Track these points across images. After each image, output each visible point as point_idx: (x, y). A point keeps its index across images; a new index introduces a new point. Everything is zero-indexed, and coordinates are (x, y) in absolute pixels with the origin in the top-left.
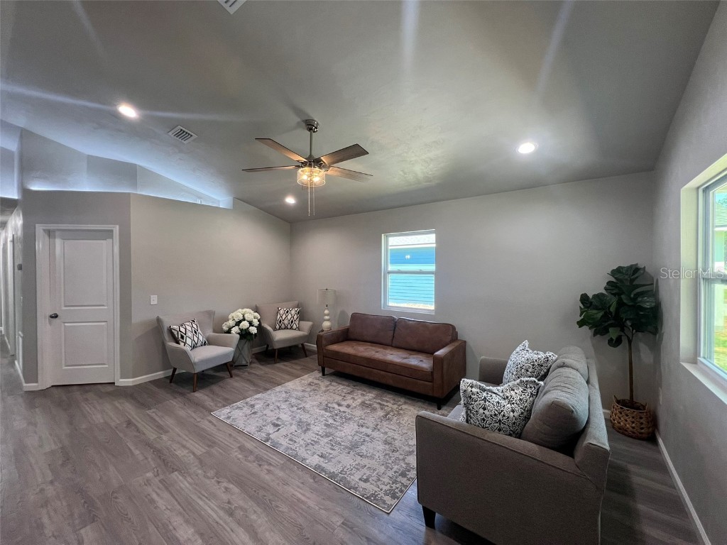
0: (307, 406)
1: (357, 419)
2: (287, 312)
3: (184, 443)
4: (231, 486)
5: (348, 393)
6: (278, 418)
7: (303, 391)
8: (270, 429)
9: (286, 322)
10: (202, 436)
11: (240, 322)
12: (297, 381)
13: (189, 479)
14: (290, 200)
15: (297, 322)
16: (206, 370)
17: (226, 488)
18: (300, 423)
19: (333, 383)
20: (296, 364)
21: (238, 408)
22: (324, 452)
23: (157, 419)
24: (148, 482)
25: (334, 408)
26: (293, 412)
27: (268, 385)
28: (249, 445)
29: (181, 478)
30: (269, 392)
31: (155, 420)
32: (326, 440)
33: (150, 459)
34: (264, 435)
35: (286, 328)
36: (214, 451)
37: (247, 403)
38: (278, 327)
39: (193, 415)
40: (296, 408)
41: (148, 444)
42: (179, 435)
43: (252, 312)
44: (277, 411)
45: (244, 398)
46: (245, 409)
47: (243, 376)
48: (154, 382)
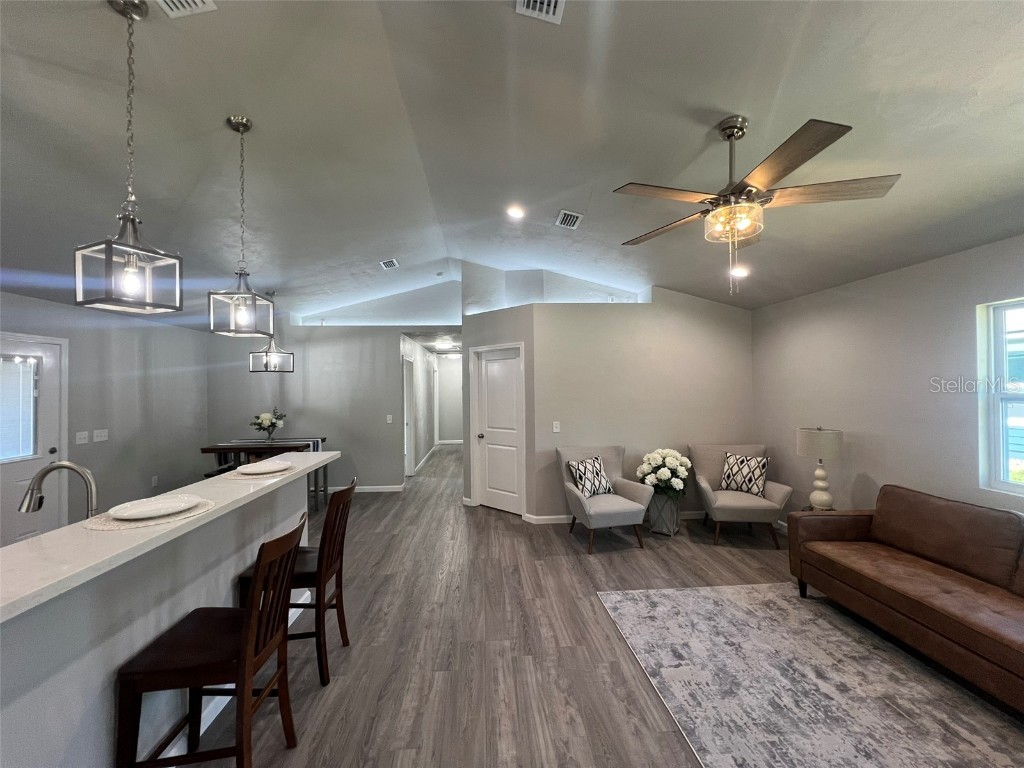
0: (747, 646)
1: (857, 729)
2: (742, 462)
3: (554, 621)
4: (579, 720)
5: (854, 658)
6: (686, 645)
7: (749, 613)
8: (667, 658)
9: (739, 478)
10: (575, 620)
11: (658, 468)
12: (743, 589)
13: (539, 676)
14: (739, 272)
15: (760, 482)
16: (615, 527)
17: (572, 719)
18: (721, 672)
19: (820, 621)
20: (754, 557)
21: (633, 599)
22: (748, 761)
23: (541, 575)
24: (502, 653)
25: (804, 676)
26: (715, 645)
27: (691, 579)
28: (627, 668)
29: (532, 667)
30: (688, 591)
31: (538, 574)
32: (763, 737)
33: (515, 624)
34: (652, 662)
35: (739, 489)
36: (581, 651)
37: (648, 597)
38: (724, 484)
39: (577, 586)
40: (724, 640)
41: (521, 604)
42: (552, 607)
43: (678, 455)
44: (689, 630)
45: (648, 587)
46: (642, 605)
47: (659, 550)
48: (556, 527)
